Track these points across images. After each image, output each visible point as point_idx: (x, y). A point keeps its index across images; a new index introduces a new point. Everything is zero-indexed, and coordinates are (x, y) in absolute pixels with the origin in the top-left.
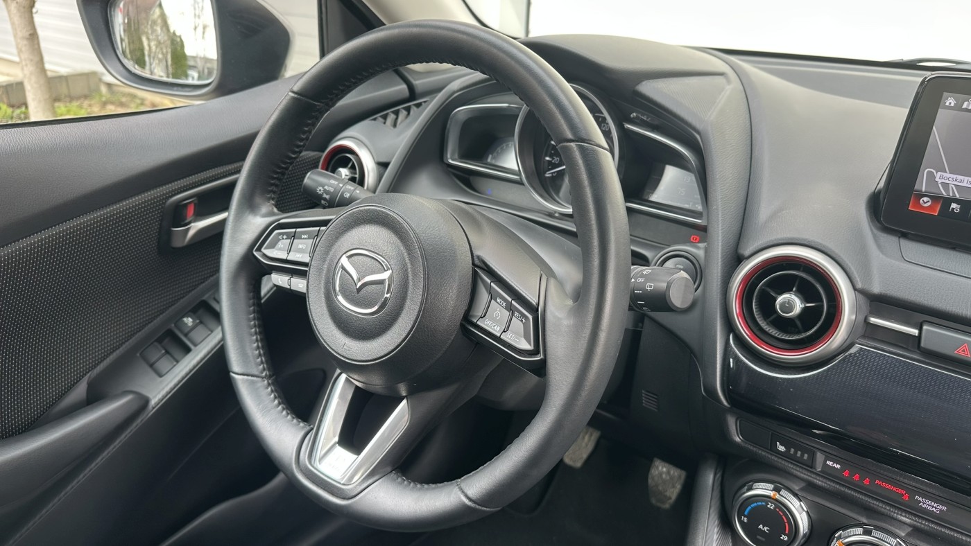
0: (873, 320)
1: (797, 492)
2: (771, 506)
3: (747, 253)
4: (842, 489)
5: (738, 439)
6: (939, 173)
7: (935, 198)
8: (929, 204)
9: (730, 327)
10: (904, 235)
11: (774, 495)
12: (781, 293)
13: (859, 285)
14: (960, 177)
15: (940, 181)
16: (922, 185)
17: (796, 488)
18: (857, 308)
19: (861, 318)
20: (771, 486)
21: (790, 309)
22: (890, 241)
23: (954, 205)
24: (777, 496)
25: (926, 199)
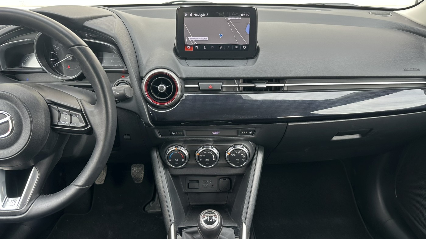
0: (186, 86)
1: (182, 145)
2: (176, 152)
3: (144, 75)
4: (193, 138)
5: (160, 137)
6: (190, 38)
7: (191, 46)
8: (190, 48)
9: (147, 101)
10: (186, 59)
11: (176, 149)
12: (158, 86)
13: (179, 76)
14: (195, 38)
15: (191, 40)
16: (187, 42)
17: (181, 144)
18: (181, 84)
19: (183, 86)
20: (174, 147)
21: (163, 89)
22: (183, 61)
23: (196, 47)
24: (177, 149)
25: (189, 46)
